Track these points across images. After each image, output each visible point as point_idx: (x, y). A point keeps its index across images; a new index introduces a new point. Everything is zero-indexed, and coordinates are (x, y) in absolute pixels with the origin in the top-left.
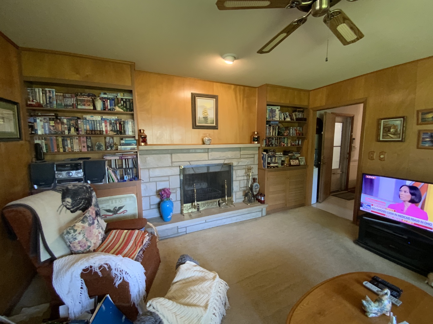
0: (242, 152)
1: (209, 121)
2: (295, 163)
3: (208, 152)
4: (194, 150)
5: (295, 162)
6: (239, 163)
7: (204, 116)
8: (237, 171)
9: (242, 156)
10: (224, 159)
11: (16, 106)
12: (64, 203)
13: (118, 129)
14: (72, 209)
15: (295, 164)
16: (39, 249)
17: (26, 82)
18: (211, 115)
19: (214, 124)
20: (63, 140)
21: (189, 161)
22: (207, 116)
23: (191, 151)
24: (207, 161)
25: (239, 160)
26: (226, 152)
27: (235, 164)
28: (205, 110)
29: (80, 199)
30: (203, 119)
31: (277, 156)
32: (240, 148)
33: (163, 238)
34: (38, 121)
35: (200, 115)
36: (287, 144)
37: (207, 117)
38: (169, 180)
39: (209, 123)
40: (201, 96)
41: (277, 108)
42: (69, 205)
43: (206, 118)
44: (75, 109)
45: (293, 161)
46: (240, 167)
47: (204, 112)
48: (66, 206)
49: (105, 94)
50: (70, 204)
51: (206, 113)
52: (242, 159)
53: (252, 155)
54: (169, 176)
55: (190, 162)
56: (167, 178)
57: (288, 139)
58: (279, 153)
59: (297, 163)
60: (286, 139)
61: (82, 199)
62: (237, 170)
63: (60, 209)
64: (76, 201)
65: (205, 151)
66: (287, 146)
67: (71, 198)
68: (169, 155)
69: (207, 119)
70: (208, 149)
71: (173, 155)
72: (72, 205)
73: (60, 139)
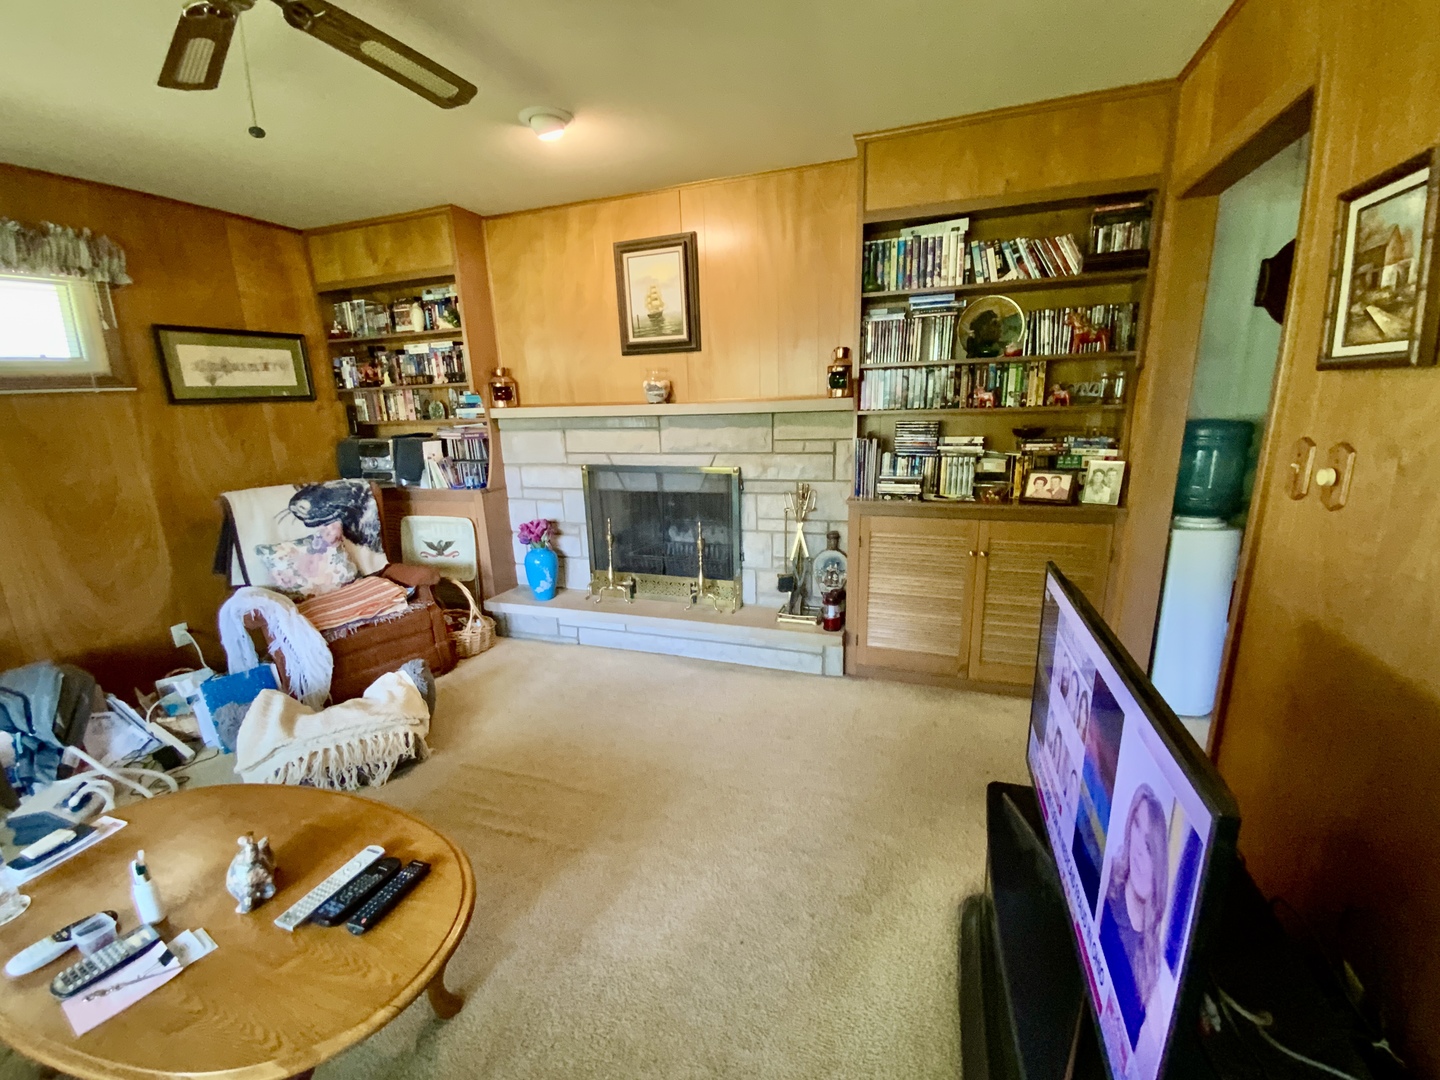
0: (781, 431)
1: (668, 326)
2: (1050, 491)
3: (659, 429)
4: (617, 420)
5: (1048, 486)
6: (765, 469)
7: (652, 312)
8: (759, 497)
9: (779, 447)
10: (711, 453)
11: (299, 341)
12: (292, 507)
13: (457, 370)
14: (308, 521)
15: (1048, 496)
16: (230, 565)
17: (322, 294)
18: (674, 307)
19: (682, 334)
20: (385, 397)
21: (608, 454)
22: (661, 309)
23: (610, 423)
24: (658, 456)
25: (767, 460)
26: (718, 430)
27: (749, 472)
28: (654, 290)
29: (331, 506)
30: (648, 322)
31: (946, 452)
32: (773, 414)
33: (529, 636)
34: (344, 363)
35: (638, 310)
36: (1024, 396)
37: (660, 314)
38: (562, 500)
39: (668, 332)
40: (636, 247)
41: (953, 230)
42: (303, 513)
43: (656, 318)
44: (390, 335)
45: (1040, 482)
46: (773, 487)
47: (649, 300)
48: (295, 513)
49: (429, 292)
50: (305, 512)
51: (656, 299)
52: (778, 458)
53: (823, 443)
54: (561, 489)
55: (612, 456)
56: (557, 495)
57: (1025, 369)
58: (966, 440)
59: (1062, 490)
60: (1012, 372)
61: (337, 507)
62: (761, 493)
63: (283, 514)
64: (320, 508)
65: (648, 426)
66: (1023, 405)
67: (311, 502)
68: (558, 434)
69: (662, 321)
70: (659, 417)
71: (568, 433)
72: (309, 513)
73: (382, 397)
